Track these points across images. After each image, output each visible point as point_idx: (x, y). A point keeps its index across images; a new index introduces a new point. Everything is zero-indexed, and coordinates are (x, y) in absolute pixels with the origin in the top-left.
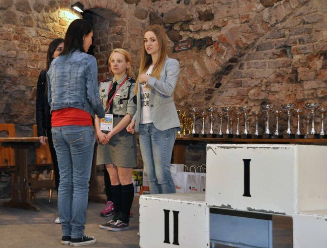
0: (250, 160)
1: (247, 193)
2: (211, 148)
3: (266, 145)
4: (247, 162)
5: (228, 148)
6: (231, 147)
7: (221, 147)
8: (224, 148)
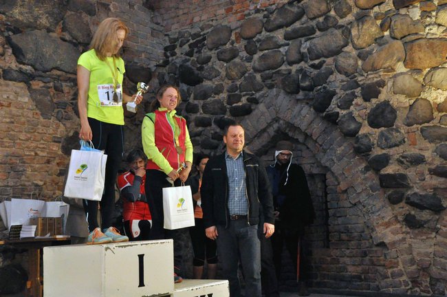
0: (143, 255)
1: (142, 284)
2: (109, 248)
3: (154, 241)
4: (141, 257)
5: (125, 246)
6: (128, 246)
7: (119, 247)
8: (122, 247)
